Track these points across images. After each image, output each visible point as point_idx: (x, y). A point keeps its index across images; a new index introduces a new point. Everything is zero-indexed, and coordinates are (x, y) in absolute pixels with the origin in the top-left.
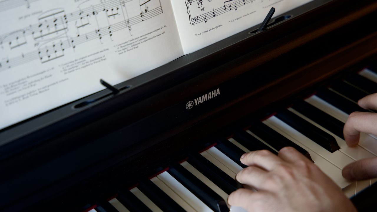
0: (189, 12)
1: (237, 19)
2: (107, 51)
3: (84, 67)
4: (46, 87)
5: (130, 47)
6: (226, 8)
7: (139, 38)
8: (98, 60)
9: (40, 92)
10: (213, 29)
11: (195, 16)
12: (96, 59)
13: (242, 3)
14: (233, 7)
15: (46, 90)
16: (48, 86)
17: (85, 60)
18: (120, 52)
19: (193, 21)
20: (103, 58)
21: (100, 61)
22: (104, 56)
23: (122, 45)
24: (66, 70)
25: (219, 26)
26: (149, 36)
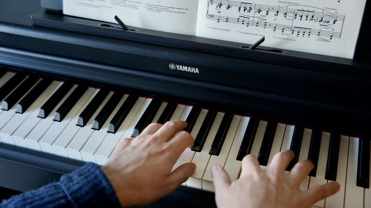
0: (208, 9)
1: (246, 33)
2: (140, 4)
3: (123, 6)
4: (99, 6)
5: (155, 9)
6: (239, 21)
7: (163, 7)
8: (133, 7)
9: (96, 7)
10: (222, 29)
11: (212, 14)
12: (132, 5)
13: (256, 24)
14: (246, 23)
15: (99, 8)
16: (101, 6)
17: (125, 3)
18: (148, 9)
19: (208, 16)
20: (136, 7)
21: (134, 8)
22: (137, 6)
23: (150, 6)
24: (113, 2)
25: (228, 30)
26: (171, 9)
